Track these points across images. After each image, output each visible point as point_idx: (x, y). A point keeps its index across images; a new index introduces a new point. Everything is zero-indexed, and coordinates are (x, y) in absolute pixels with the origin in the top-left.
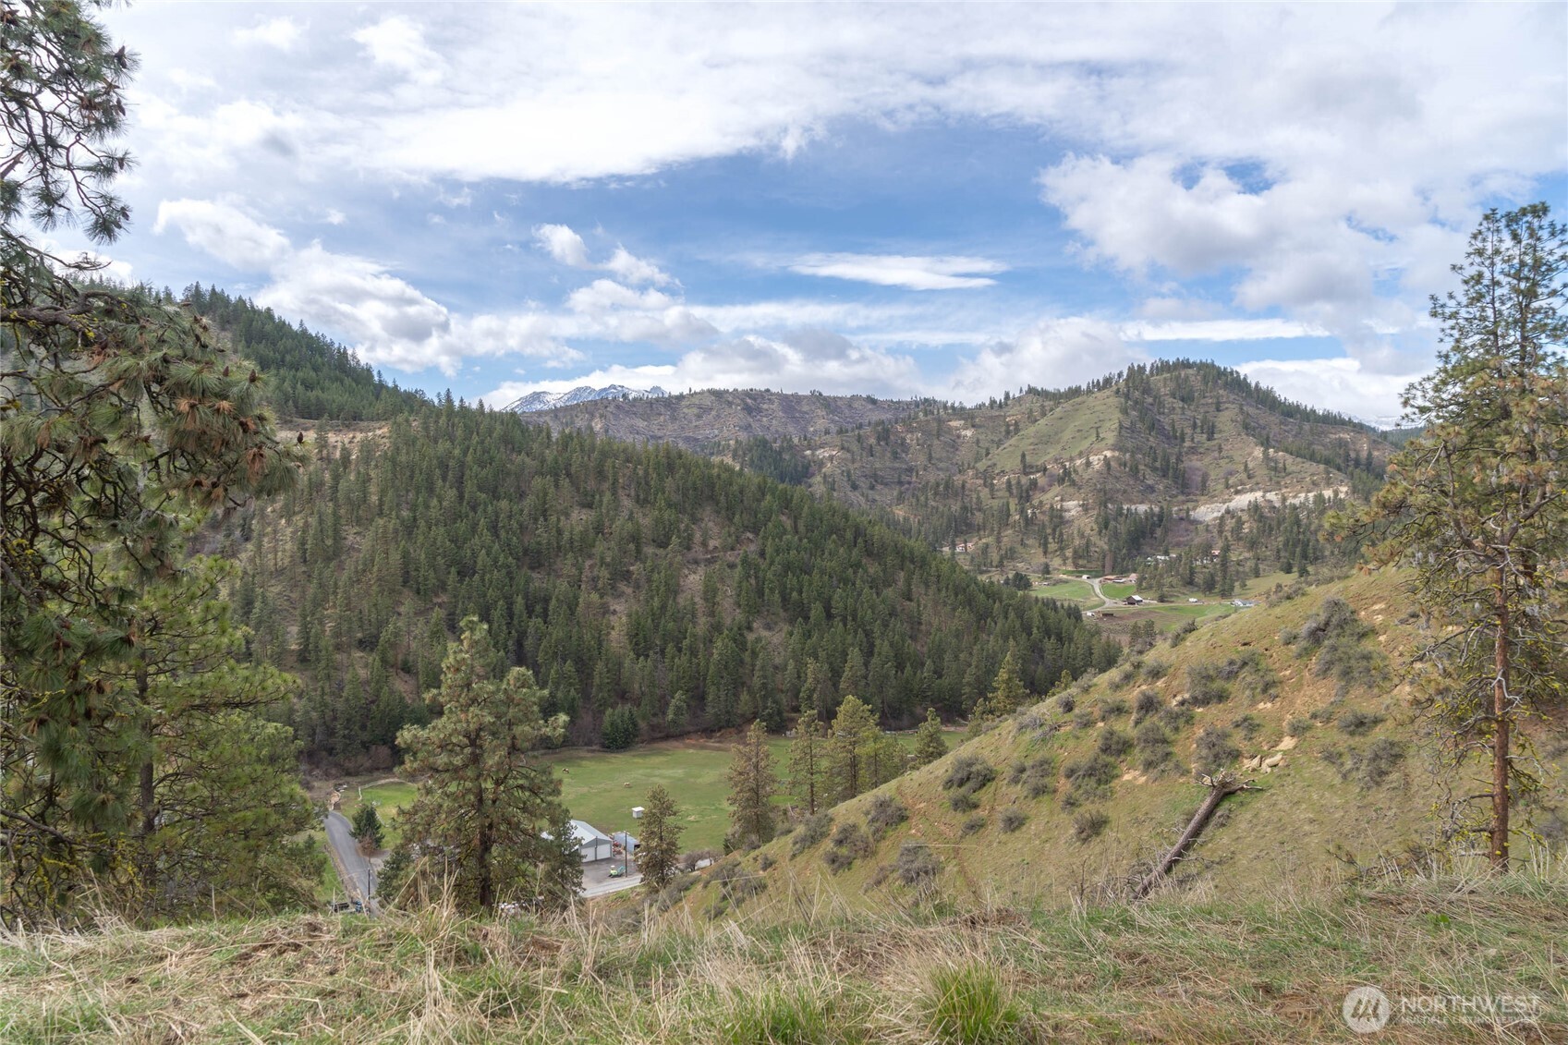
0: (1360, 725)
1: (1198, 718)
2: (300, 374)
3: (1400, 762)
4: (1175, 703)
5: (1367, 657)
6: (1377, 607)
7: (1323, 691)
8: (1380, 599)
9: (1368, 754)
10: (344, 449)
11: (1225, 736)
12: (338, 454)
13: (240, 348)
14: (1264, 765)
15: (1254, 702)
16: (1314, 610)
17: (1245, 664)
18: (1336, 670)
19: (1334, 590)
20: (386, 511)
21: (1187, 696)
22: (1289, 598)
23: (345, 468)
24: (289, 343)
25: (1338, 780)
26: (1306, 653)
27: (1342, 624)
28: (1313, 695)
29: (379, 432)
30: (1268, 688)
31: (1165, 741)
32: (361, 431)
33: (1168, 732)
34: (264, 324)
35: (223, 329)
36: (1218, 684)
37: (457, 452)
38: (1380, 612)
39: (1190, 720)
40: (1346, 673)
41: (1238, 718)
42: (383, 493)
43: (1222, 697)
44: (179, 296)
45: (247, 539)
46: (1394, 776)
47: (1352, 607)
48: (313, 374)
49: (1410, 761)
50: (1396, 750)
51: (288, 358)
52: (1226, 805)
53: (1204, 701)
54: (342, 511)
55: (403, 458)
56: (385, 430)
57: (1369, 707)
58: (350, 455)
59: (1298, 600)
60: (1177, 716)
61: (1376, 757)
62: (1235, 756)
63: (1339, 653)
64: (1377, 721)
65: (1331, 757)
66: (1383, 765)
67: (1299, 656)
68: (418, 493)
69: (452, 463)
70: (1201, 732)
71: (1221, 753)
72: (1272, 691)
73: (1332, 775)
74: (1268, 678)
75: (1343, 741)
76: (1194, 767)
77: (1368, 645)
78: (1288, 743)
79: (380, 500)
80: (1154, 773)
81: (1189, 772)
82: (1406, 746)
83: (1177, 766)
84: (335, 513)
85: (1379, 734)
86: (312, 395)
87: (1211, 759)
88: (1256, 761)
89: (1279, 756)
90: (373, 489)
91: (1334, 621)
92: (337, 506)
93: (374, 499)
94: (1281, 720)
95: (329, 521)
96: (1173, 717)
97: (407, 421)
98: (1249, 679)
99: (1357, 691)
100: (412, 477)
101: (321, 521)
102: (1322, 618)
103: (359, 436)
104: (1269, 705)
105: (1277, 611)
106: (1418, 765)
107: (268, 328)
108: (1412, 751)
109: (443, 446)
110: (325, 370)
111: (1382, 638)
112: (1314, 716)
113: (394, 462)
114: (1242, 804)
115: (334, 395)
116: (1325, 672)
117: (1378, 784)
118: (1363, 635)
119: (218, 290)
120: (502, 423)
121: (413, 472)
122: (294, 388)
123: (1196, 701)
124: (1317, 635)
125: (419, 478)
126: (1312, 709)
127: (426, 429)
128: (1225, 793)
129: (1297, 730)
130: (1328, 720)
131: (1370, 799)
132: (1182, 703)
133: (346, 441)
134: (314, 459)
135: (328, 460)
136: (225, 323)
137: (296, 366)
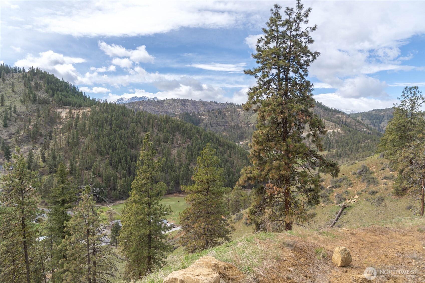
0: (373, 193)
1: (334, 191)
2: (63, 93)
3: (384, 201)
4: (328, 187)
5: (373, 178)
6: (373, 167)
7: (363, 185)
8: (374, 165)
9: (377, 199)
10: (77, 115)
11: (342, 195)
12: (75, 116)
13: (46, 85)
14: (352, 202)
15: (347, 188)
16: (359, 167)
17: (344, 179)
18: (366, 181)
19: (363, 163)
20: (91, 132)
21: (331, 186)
22: (352, 164)
23: (78, 120)
24: (60, 84)
25: (370, 205)
26: (358, 177)
27: (366, 171)
28: (361, 186)
30: (350, 185)
31: (327, 196)
32: (82, 110)
33: (327, 194)
34: (52, 79)
35: (40, 80)
36: (338, 184)
37: (110, 116)
38: (374, 168)
39: (332, 192)
40: (368, 182)
41: (344, 191)
42: (90, 127)
43: (339, 186)
44: (27, 70)
46: (383, 204)
47: (368, 167)
48: (66, 93)
49: (386, 201)
50: (382, 199)
51: (59, 89)
52: (345, 210)
53: (336, 187)
54: (79, 132)
55: (95, 118)
56: (88, 110)
57: (375, 189)
58: (79, 116)
59: (354, 165)
60: (329, 191)
61: (378, 200)
62: (345, 199)
63: (366, 177)
64: (377, 192)
65: (368, 200)
66: (380, 201)
67: (357, 178)
68: (99, 127)
69: (108, 119)
70: (335, 194)
71: (341, 199)
72: (351, 185)
73: (368, 203)
74: (350, 182)
75: (370, 197)
76: (335, 202)
77: (372, 176)
78: (357, 197)
79: (89, 129)
80: (325, 203)
81: (334, 203)
82: (384, 197)
83: (331, 202)
84: (77, 133)
85: (378, 195)
86: (68, 99)
87: (339, 200)
88: (350, 201)
89: (355, 200)
90: (87, 126)
91: (364, 170)
93: (87, 129)
94: (354, 192)
95: (75, 135)
96: (328, 191)
97: (95, 107)
98: (346, 183)
99: (371, 186)
100: (97, 123)
102: (361, 169)
104: (351, 188)
105: (350, 167)
106: (387, 202)
107: (54, 80)
108: (386, 199)
109: (106, 114)
110: (70, 92)
111: (376, 174)
112: (362, 191)
113: (92, 118)
114: (348, 210)
115: (73, 99)
116: (363, 181)
117: (380, 206)
118: (371, 173)
119: (38, 69)
122: (62, 97)
123: (333, 187)
124: (360, 173)
125: (99, 123)
126: (361, 190)
127: (101, 110)
128: (344, 208)
129: (359, 194)
130: (365, 192)
131: (378, 209)
132: (330, 188)
133: (78, 112)
134: (68, 117)
135: (72, 118)
136: (41, 78)
137: (62, 91)
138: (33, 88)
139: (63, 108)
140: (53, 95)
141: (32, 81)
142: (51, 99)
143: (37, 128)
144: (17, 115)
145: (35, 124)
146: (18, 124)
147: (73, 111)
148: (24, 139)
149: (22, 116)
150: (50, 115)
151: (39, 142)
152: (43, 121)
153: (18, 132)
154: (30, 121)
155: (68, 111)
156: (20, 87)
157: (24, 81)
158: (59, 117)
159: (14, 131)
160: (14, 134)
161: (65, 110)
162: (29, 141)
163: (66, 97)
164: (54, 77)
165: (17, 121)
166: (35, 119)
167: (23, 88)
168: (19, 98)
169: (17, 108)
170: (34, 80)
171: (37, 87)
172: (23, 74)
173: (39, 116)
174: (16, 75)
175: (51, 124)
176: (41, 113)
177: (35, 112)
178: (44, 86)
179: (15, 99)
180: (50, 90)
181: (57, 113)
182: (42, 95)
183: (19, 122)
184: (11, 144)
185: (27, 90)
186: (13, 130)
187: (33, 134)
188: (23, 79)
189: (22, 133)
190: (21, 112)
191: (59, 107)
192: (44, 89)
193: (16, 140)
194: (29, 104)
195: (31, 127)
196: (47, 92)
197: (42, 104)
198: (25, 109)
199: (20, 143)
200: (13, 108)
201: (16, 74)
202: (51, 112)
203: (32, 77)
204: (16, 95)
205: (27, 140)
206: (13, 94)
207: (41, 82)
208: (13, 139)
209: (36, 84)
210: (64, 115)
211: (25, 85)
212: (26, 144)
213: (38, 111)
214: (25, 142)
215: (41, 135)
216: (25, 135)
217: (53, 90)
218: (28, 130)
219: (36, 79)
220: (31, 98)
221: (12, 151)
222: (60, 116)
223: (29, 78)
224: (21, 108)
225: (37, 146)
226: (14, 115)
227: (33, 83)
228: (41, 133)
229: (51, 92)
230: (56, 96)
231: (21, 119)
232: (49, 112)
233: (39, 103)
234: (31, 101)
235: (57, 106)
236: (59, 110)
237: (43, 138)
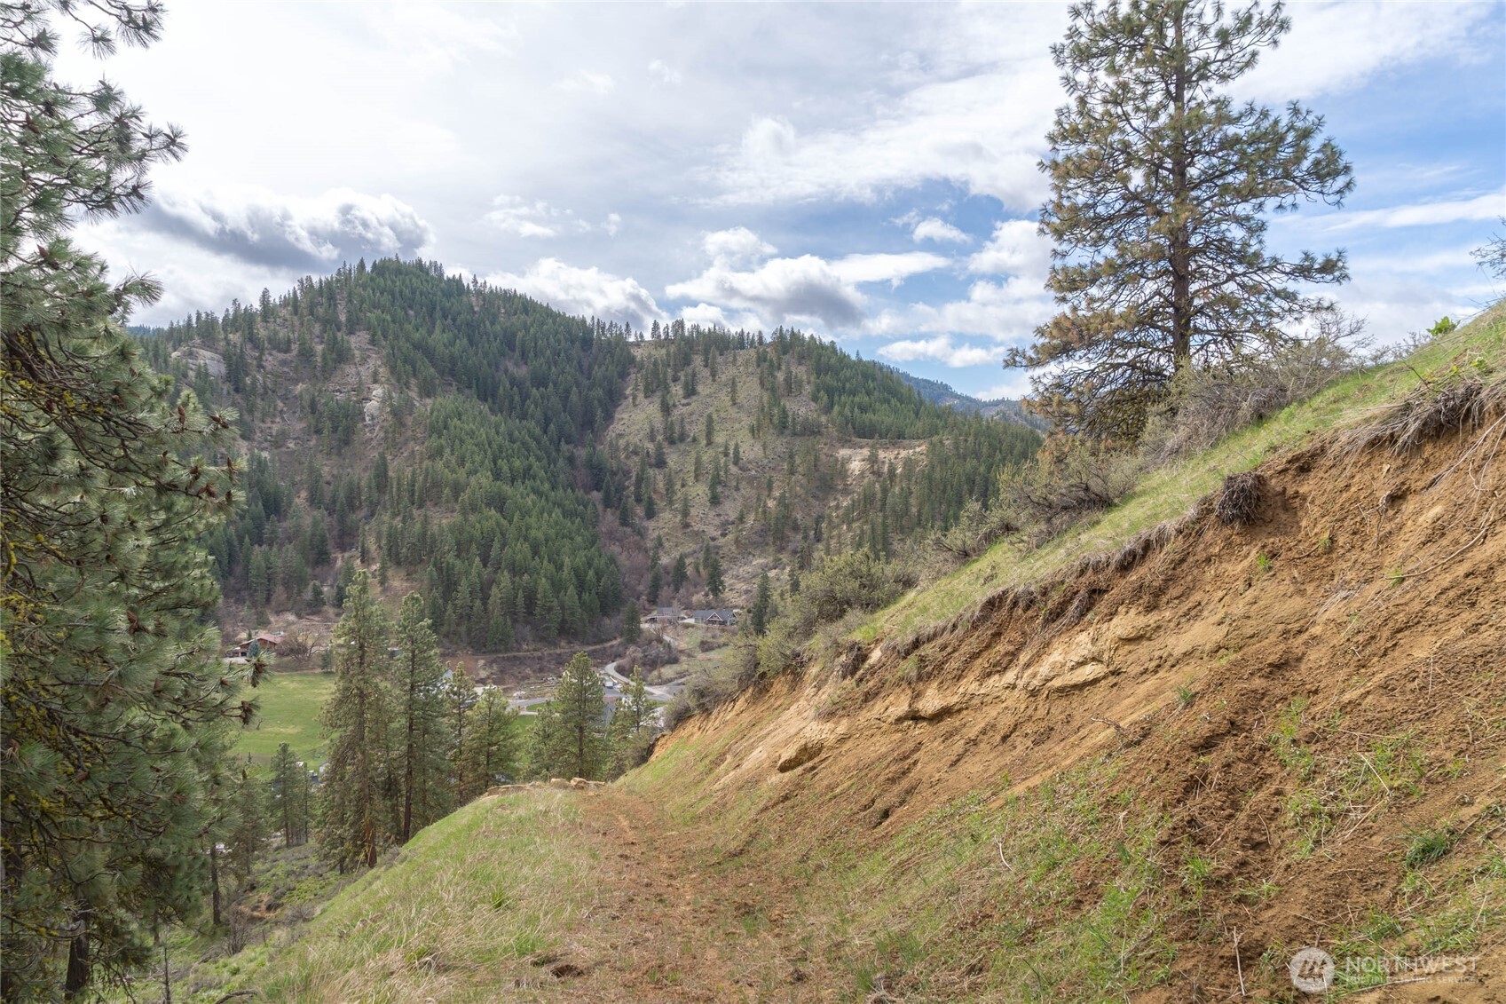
2: (857, 399)
10: (891, 464)
12: (886, 469)
13: (812, 379)
20: (923, 523)
23: (892, 481)
24: (848, 373)
29: (918, 449)
32: (904, 448)
34: (829, 358)
35: (800, 364)
37: (982, 469)
42: (921, 505)
44: (768, 339)
45: (818, 541)
48: (866, 399)
51: (848, 385)
54: (889, 521)
55: (937, 476)
56: (923, 447)
58: (895, 469)
68: (949, 506)
69: (978, 479)
79: (919, 511)
84: (884, 523)
86: (869, 416)
90: (913, 501)
92: (885, 517)
93: (914, 510)
95: (879, 531)
97: (941, 442)
100: (944, 492)
101: (873, 530)
103: (903, 453)
107: (833, 361)
109: (970, 463)
110: (876, 393)
113: (930, 479)
115: (882, 417)
119: (796, 331)
120: (1022, 440)
121: (945, 486)
122: (852, 412)
125: (950, 493)
127: (957, 448)
133: (892, 457)
134: (867, 473)
135: (878, 474)
136: (801, 359)
137: (853, 393)
138: (781, 391)
139: (854, 446)
140: (828, 409)
141: (779, 369)
142: (823, 419)
143: (786, 506)
144: (741, 469)
145: (783, 496)
146: (743, 496)
147: (882, 454)
148: (756, 538)
149: (753, 472)
150: (822, 469)
151: (791, 547)
152: (801, 486)
153: (741, 519)
154: (770, 487)
155: (866, 452)
156: (750, 390)
157: (759, 371)
158: (843, 474)
159: (733, 516)
160: (733, 523)
161: (859, 451)
162: (767, 544)
163: (863, 410)
164: (834, 351)
165: (741, 486)
166: (783, 481)
167: (757, 391)
168: (747, 421)
169: (741, 450)
170: (783, 368)
171: (791, 386)
172: (758, 353)
173: (792, 472)
174: (742, 355)
175: (821, 495)
176: (798, 461)
177: (783, 460)
178: (809, 383)
179: (737, 426)
180: (822, 393)
181: (837, 460)
182: (801, 408)
183: (746, 490)
184: (725, 550)
185: (765, 399)
186: (731, 513)
187: (776, 524)
188: (758, 366)
189: (750, 519)
190: (750, 463)
191: (845, 442)
192: (808, 389)
193: (737, 541)
194: (770, 436)
195: (771, 504)
196: (815, 399)
197: (802, 434)
198: (761, 453)
199: (746, 548)
200: (731, 452)
201: (741, 352)
202: (823, 457)
203: (779, 358)
204: (741, 414)
205: (761, 540)
206: (733, 411)
207: (800, 371)
208: (730, 537)
209: (788, 381)
210: (856, 466)
211: (762, 384)
212: (758, 552)
213: (791, 457)
214: (755, 545)
215: (796, 528)
216: (758, 526)
217: (830, 392)
218: (764, 512)
219: (788, 364)
220: (776, 420)
221: (726, 571)
222: (847, 471)
223: (771, 361)
224: (751, 450)
225: (785, 558)
226: (733, 469)
227: (780, 376)
228: (796, 520)
229: (826, 397)
230: (836, 408)
231: (751, 480)
232: (817, 459)
233: (794, 434)
234: (775, 428)
235: (840, 440)
236: (843, 452)
237: (799, 537)
